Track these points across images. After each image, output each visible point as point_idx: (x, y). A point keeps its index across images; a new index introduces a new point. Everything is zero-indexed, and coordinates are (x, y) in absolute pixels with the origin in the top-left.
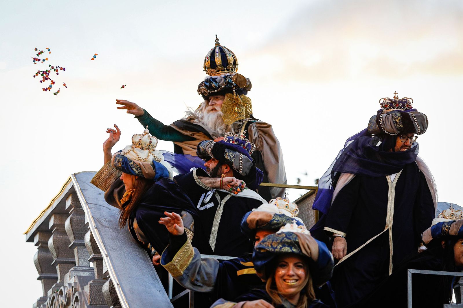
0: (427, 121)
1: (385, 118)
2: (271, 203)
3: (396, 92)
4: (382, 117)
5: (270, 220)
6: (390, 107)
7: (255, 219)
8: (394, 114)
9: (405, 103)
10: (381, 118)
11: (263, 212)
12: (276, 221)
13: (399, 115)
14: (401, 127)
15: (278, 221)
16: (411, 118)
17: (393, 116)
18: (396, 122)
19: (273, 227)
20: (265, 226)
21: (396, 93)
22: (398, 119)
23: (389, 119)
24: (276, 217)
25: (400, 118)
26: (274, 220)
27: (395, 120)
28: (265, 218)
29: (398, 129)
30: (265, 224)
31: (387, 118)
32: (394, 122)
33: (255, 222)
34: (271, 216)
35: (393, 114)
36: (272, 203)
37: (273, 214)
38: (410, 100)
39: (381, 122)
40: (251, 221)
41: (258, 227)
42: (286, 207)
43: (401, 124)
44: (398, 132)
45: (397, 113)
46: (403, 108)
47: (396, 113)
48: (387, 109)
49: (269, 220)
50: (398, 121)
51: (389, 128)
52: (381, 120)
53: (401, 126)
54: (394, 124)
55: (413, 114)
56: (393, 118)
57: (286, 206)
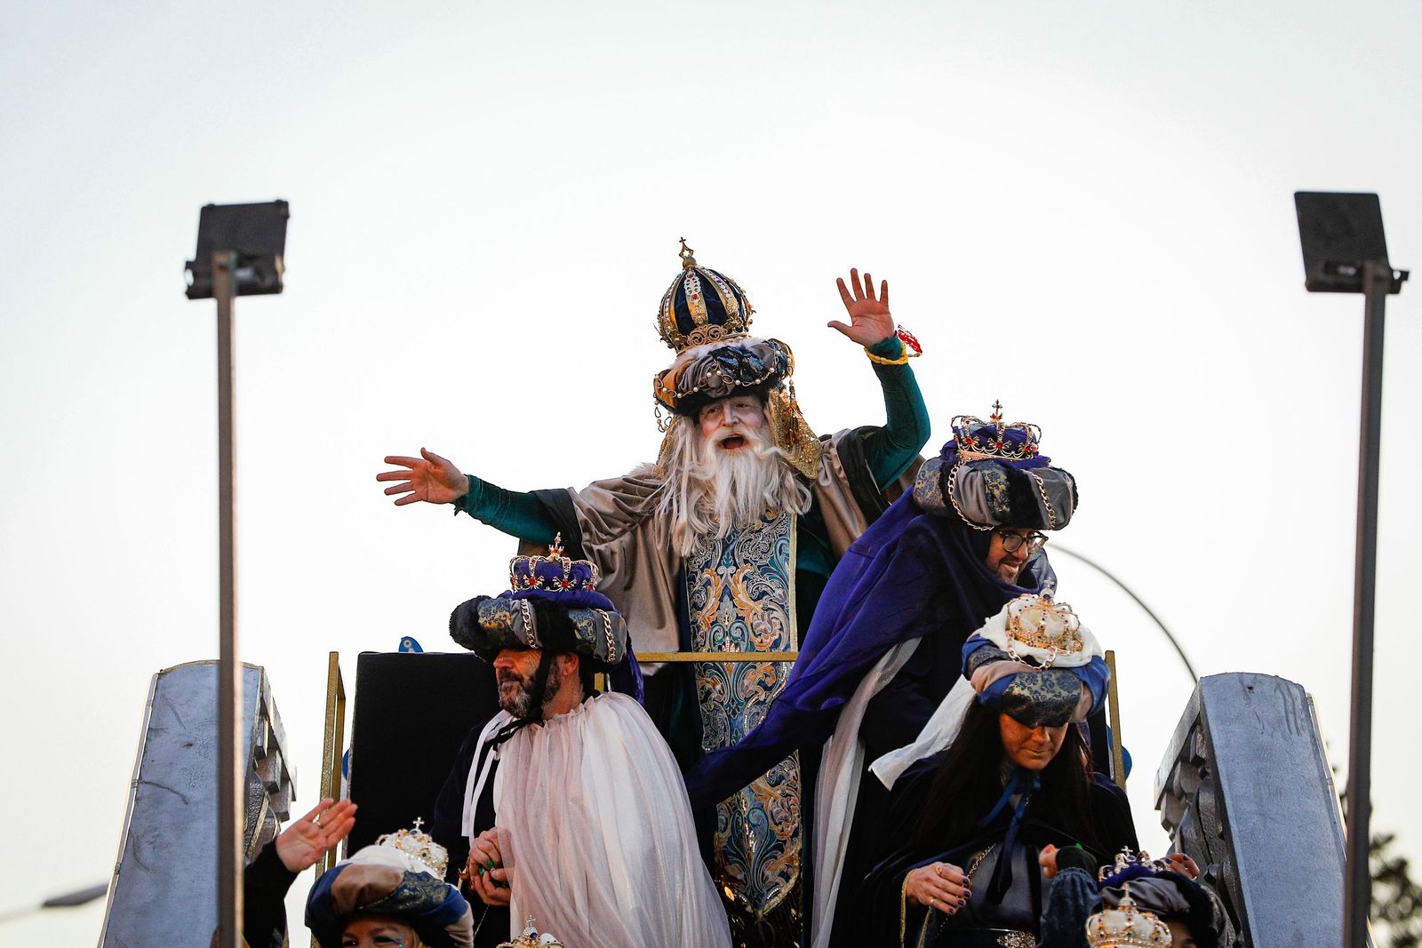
0: (1076, 495)
1: (965, 478)
2: (380, 844)
3: (998, 402)
4: (955, 473)
5: (394, 889)
6: (980, 447)
7: (354, 886)
8: (990, 472)
9: (1019, 438)
10: (953, 476)
11: (374, 868)
12: (409, 889)
13: (1003, 477)
14: (1004, 512)
15: (414, 890)
16: (1034, 489)
17: (987, 478)
18: (993, 496)
19: (401, 907)
20: (379, 906)
21: (998, 407)
22: (998, 488)
23: (975, 483)
24: (408, 880)
25: (1003, 487)
26: (405, 887)
27: (990, 490)
28: (383, 882)
29: (995, 516)
30: (383, 898)
31: (968, 480)
32: (986, 495)
33: (355, 893)
34: (397, 877)
35: (987, 472)
36: (384, 844)
37: (403, 872)
38: (1034, 430)
39: (951, 489)
40: (343, 890)
41: (361, 908)
42: (424, 855)
43: (1004, 504)
44: (997, 524)
45: (997, 471)
46: (1013, 452)
47: (995, 470)
48: (971, 450)
49: (393, 886)
50: (997, 493)
51: (972, 509)
52: (951, 483)
53: (1004, 507)
54: (987, 500)
55: (1039, 478)
56: (985, 483)
57: (423, 852)
